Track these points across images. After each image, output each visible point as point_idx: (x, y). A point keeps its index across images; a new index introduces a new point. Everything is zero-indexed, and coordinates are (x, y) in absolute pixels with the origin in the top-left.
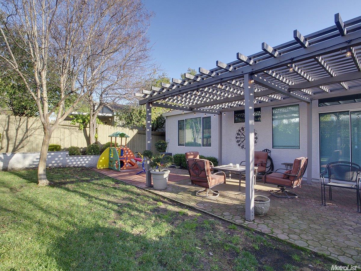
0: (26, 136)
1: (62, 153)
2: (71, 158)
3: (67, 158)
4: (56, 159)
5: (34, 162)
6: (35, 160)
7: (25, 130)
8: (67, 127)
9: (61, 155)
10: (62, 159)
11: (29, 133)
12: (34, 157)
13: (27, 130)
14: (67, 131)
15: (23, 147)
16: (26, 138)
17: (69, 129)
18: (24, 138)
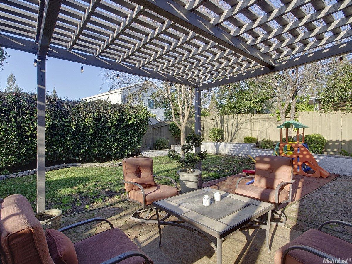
0: (237, 130)
1: (248, 145)
2: (255, 151)
3: (252, 151)
4: (244, 150)
5: (230, 151)
6: (231, 149)
7: (236, 125)
8: (267, 119)
9: (247, 147)
10: (247, 151)
11: (239, 127)
12: (230, 147)
13: (237, 125)
14: (266, 123)
15: (235, 139)
16: (237, 131)
17: (268, 121)
18: (236, 131)
